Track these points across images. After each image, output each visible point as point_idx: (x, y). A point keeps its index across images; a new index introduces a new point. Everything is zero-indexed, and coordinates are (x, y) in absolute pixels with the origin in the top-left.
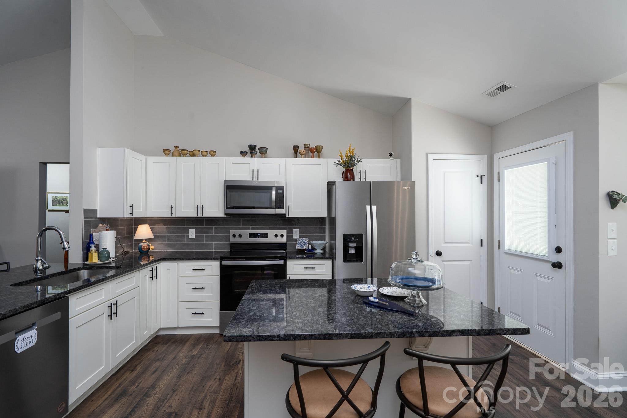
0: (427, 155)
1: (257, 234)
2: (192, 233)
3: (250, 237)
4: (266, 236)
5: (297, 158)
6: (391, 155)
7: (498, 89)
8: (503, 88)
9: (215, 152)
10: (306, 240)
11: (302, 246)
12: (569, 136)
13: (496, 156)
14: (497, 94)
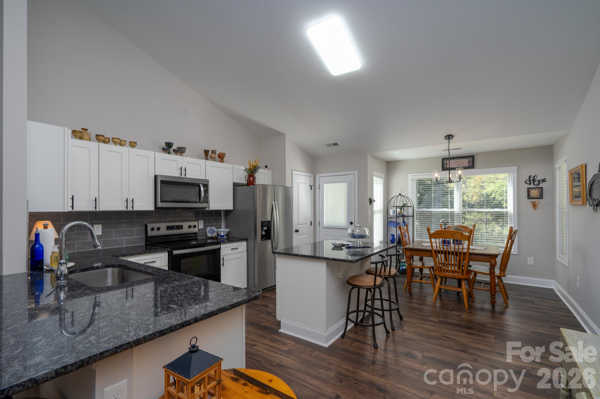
0: (292, 171)
1: (174, 226)
2: (98, 230)
3: (167, 229)
4: (180, 227)
5: (207, 160)
6: (266, 167)
7: (333, 144)
8: (336, 144)
9: (136, 143)
10: (214, 229)
11: (212, 234)
12: (356, 173)
13: (318, 176)
14: (331, 146)
